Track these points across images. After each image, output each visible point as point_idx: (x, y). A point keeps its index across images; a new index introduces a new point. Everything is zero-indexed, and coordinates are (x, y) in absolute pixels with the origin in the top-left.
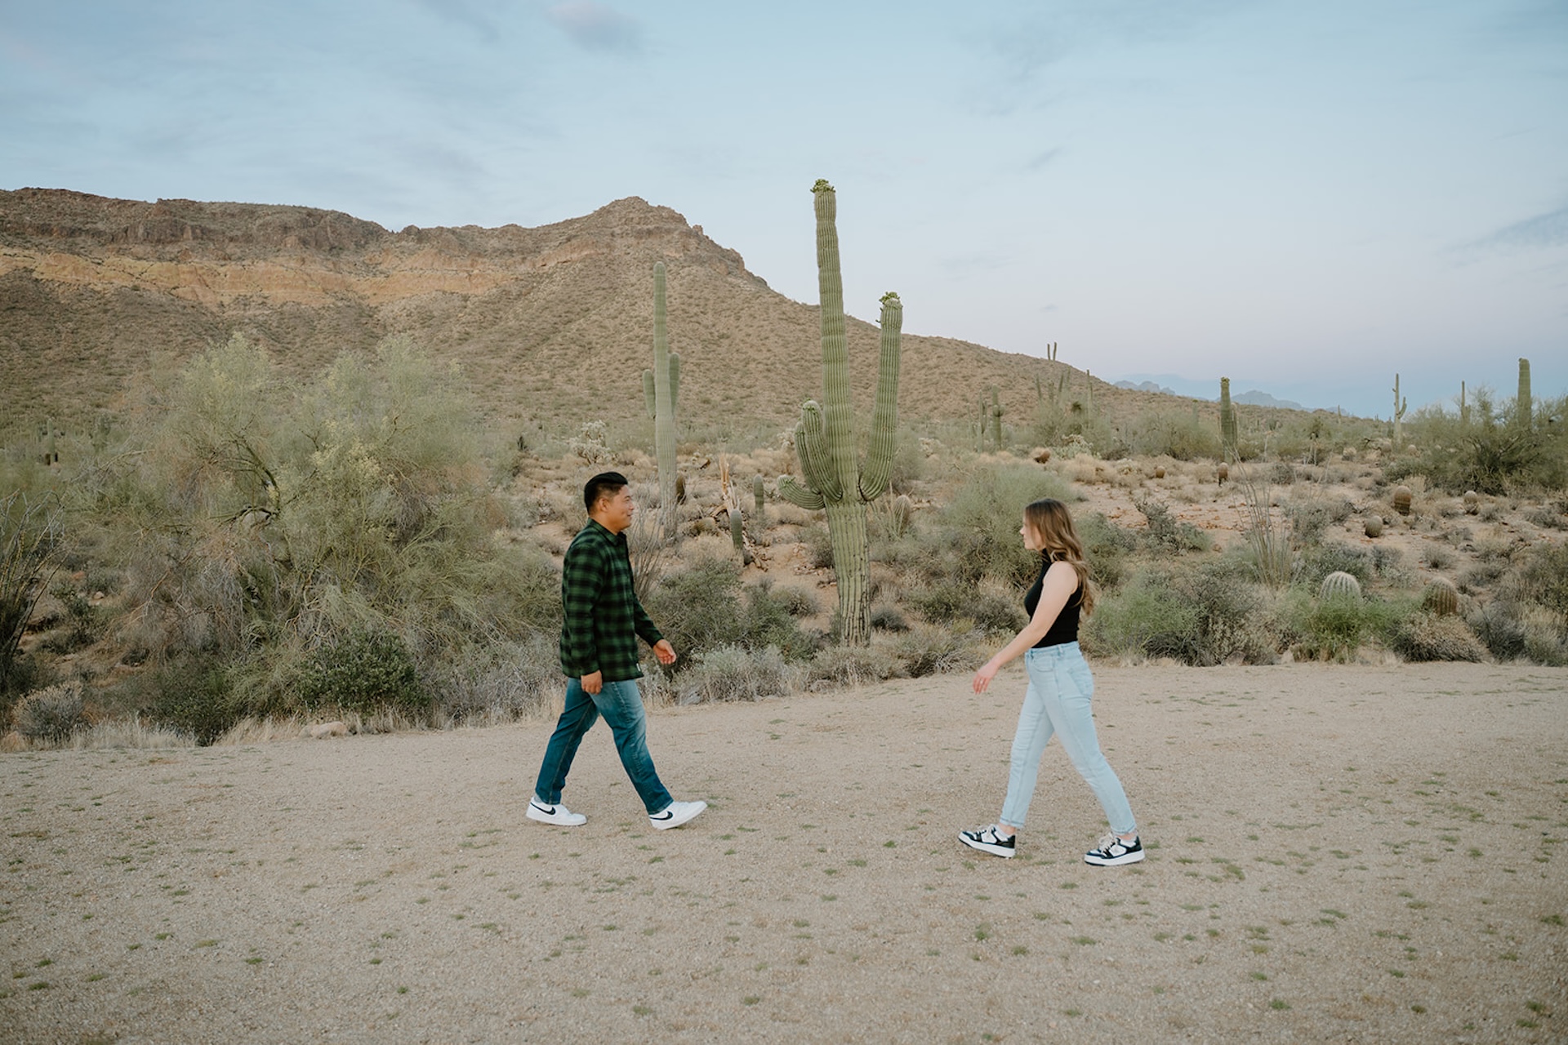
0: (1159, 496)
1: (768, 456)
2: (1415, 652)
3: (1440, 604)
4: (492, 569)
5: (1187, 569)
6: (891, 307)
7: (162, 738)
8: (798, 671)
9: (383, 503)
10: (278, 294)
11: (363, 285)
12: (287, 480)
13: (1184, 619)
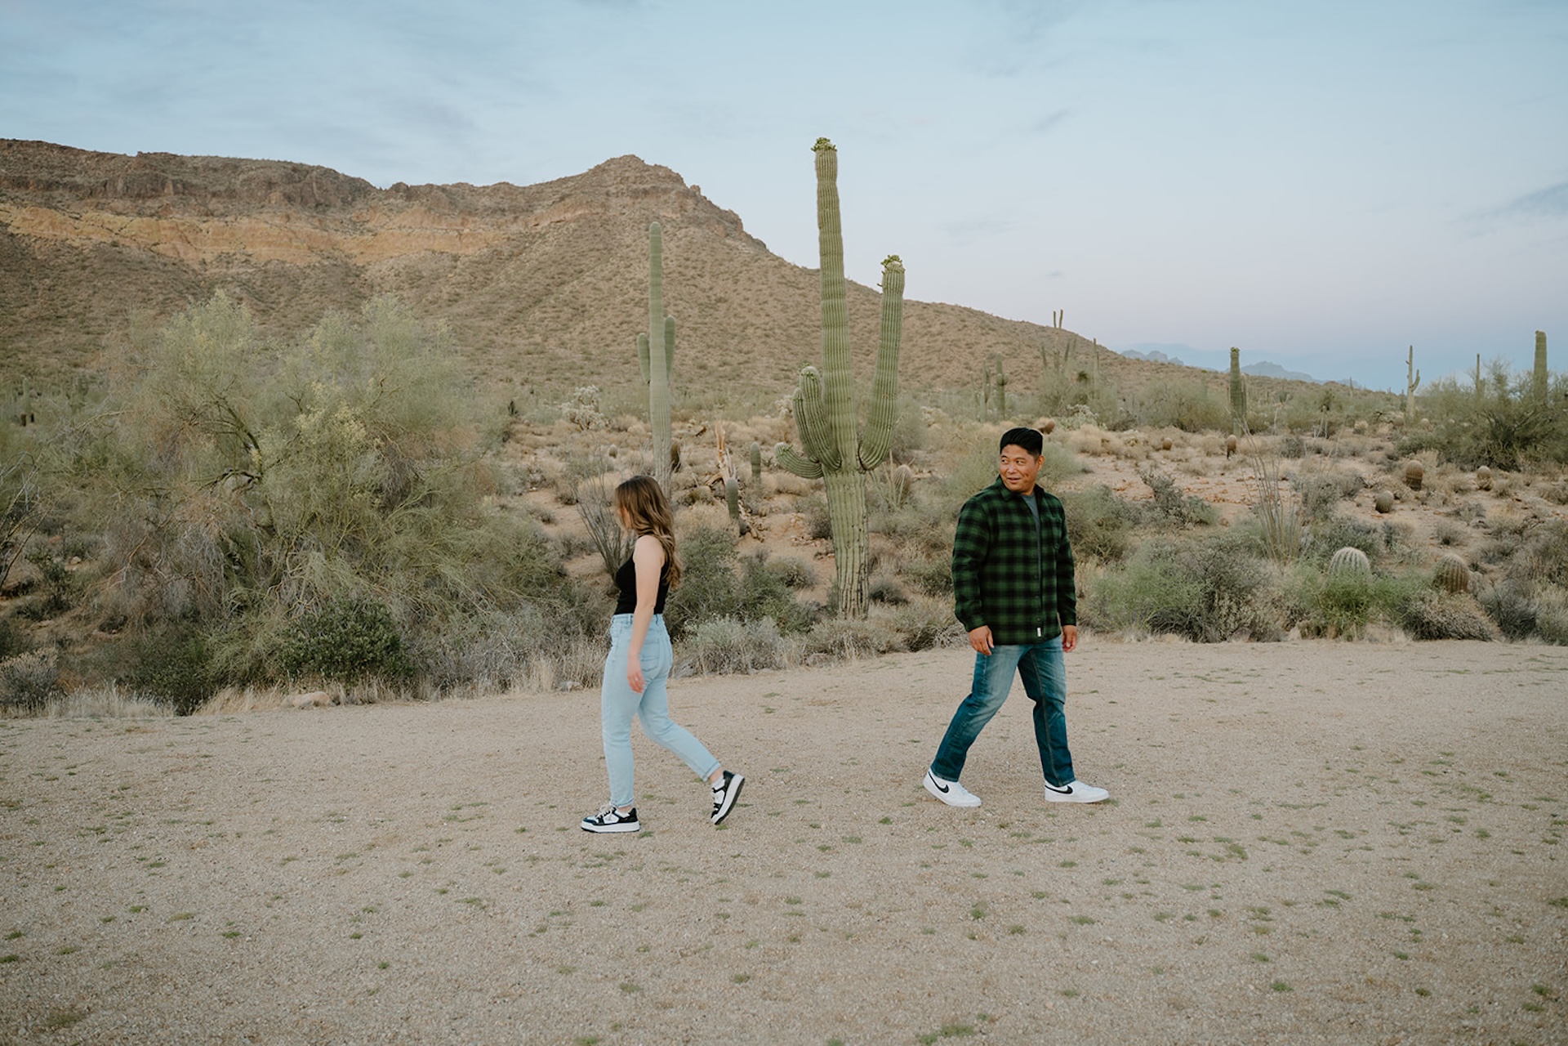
0: (1166, 468)
1: (765, 424)
2: (1425, 630)
3: (1451, 582)
4: (480, 537)
5: (1193, 543)
6: (893, 270)
7: (139, 707)
8: (793, 644)
9: (369, 468)
10: (262, 252)
11: (349, 244)
12: (270, 444)
13: (1190, 594)
